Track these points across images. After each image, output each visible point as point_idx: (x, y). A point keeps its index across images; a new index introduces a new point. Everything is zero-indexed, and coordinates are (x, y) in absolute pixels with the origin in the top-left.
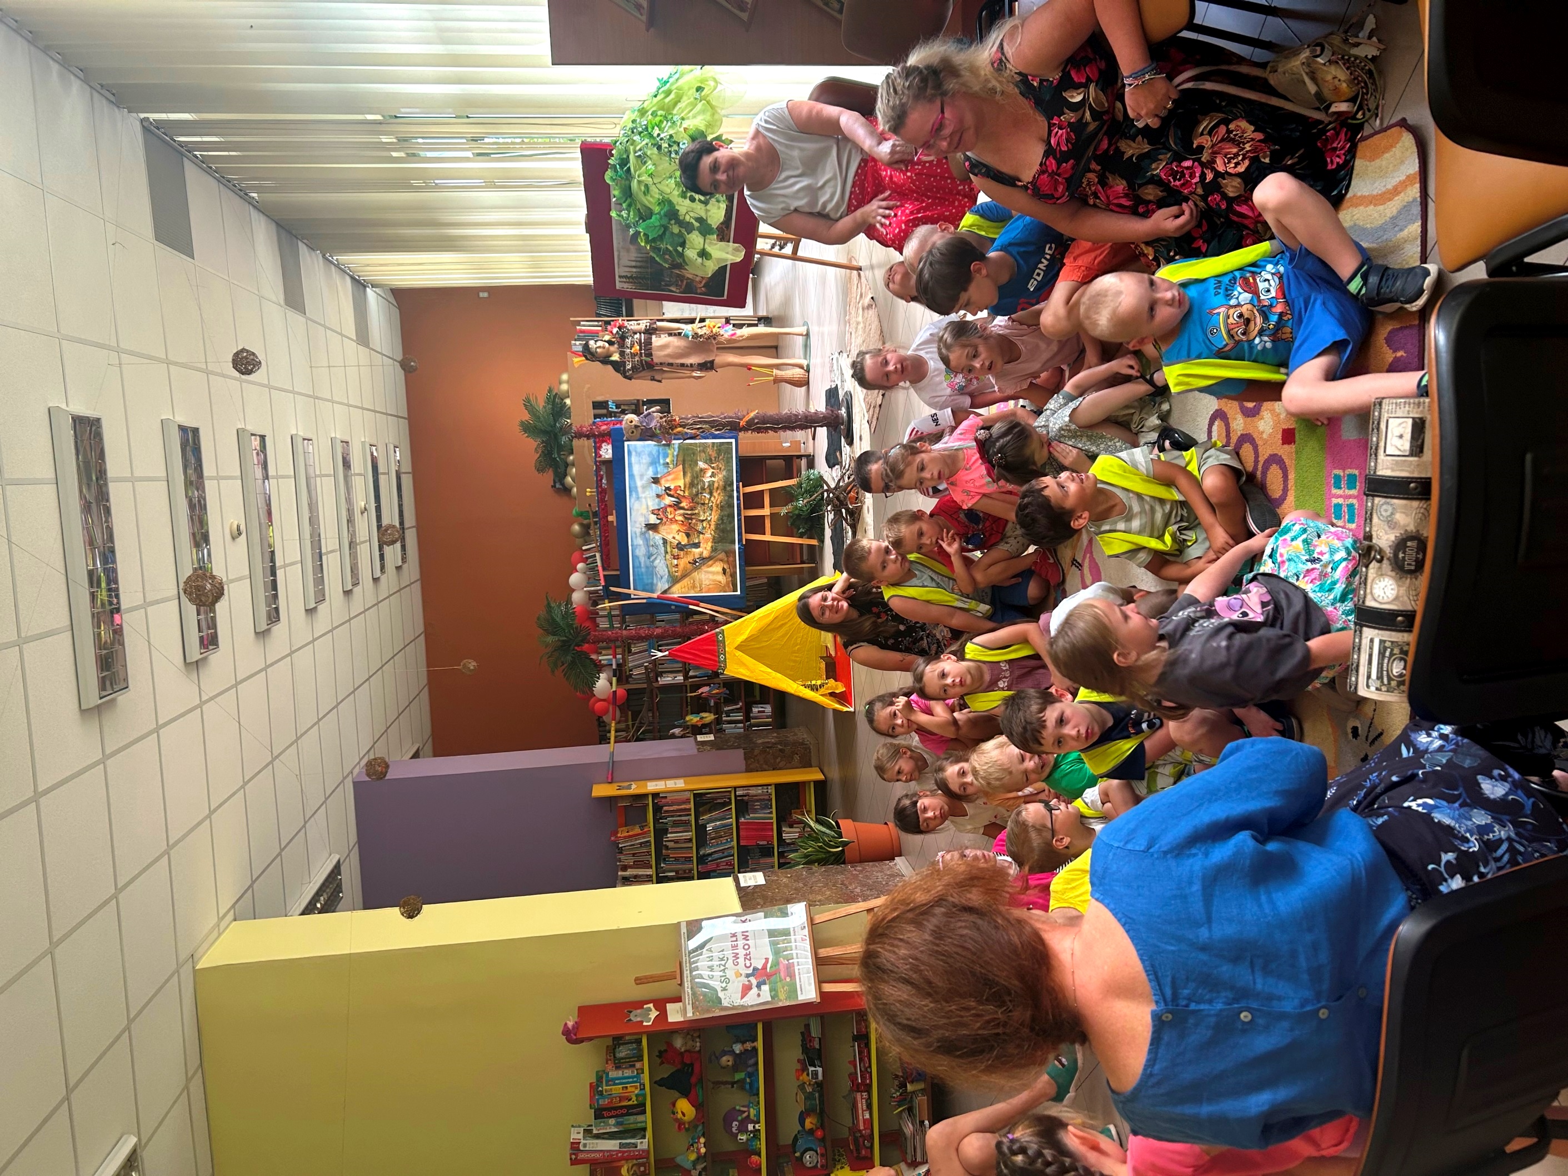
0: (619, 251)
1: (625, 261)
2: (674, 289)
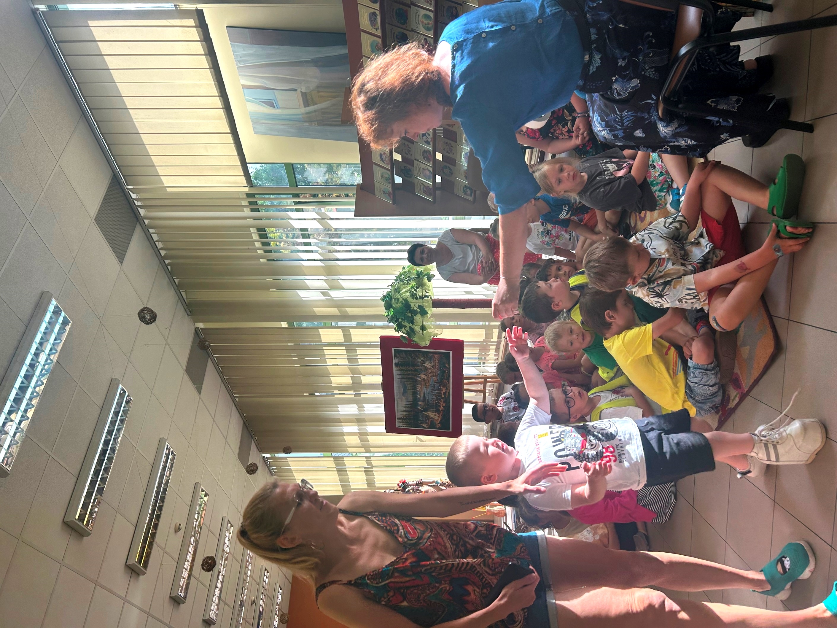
0: (397, 400)
1: (400, 408)
2: (424, 425)
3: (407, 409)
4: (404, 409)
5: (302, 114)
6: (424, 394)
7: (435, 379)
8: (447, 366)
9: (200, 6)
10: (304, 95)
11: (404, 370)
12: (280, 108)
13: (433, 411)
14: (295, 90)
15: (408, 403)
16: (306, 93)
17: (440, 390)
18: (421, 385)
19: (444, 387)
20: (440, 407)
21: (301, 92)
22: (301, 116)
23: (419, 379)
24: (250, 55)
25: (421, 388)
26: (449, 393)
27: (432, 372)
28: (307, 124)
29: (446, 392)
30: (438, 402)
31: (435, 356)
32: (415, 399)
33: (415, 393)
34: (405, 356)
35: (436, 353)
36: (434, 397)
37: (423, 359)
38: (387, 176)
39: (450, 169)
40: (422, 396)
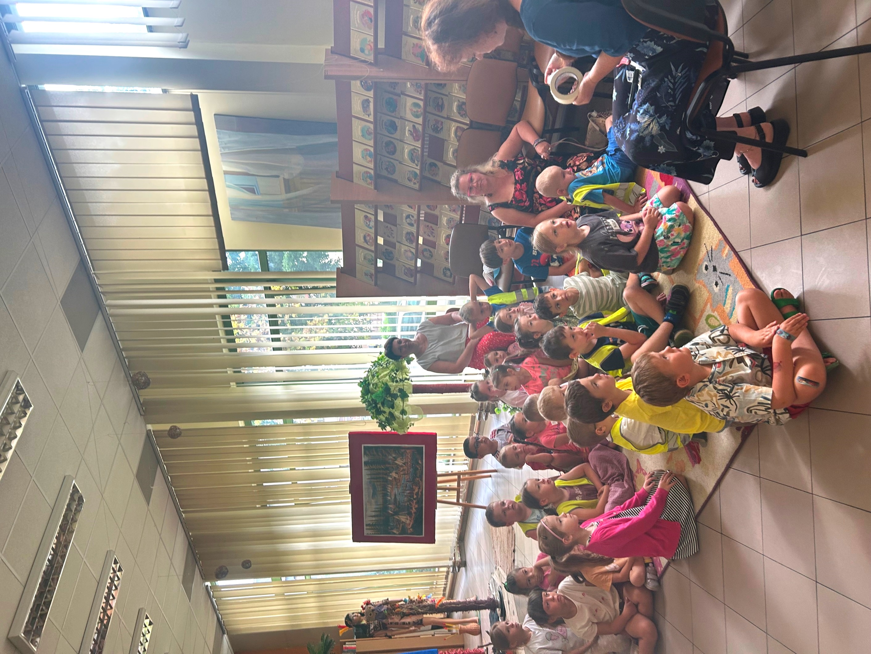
0: (366, 505)
2: (395, 532)
3: (376, 513)
4: (373, 514)
5: (282, 201)
6: (395, 495)
7: (407, 477)
8: (420, 462)
9: (195, 92)
10: (286, 181)
11: (373, 469)
12: (261, 194)
13: (404, 515)
14: (278, 176)
15: (377, 507)
16: (288, 180)
17: (412, 490)
18: (392, 485)
19: (416, 486)
20: (412, 508)
21: (284, 179)
22: (282, 202)
23: (390, 478)
24: (236, 142)
25: (392, 488)
26: (422, 492)
27: (404, 470)
28: (287, 210)
29: (418, 492)
30: (410, 504)
31: (408, 451)
32: (385, 502)
33: (385, 495)
34: (375, 453)
35: (408, 448)
36: (406, 498)
37: (394, 455)
38: (370, 257)
39: (430, 252)
40: (393, 497)
